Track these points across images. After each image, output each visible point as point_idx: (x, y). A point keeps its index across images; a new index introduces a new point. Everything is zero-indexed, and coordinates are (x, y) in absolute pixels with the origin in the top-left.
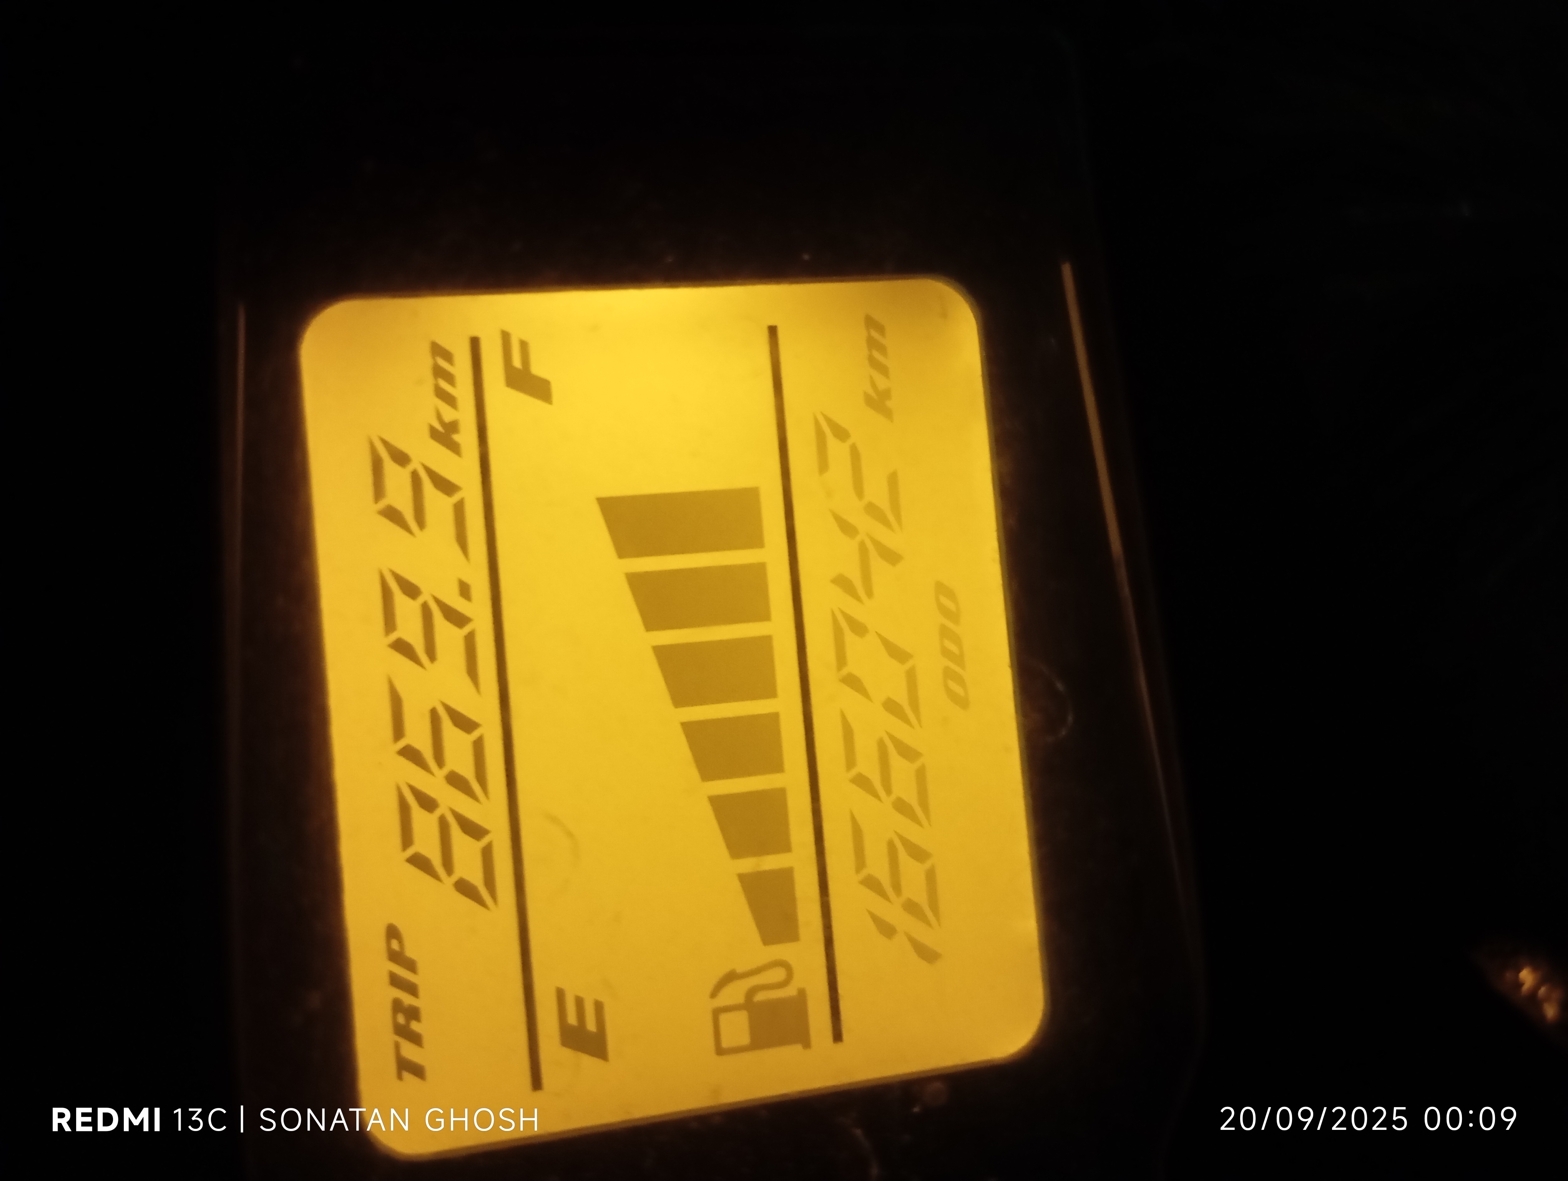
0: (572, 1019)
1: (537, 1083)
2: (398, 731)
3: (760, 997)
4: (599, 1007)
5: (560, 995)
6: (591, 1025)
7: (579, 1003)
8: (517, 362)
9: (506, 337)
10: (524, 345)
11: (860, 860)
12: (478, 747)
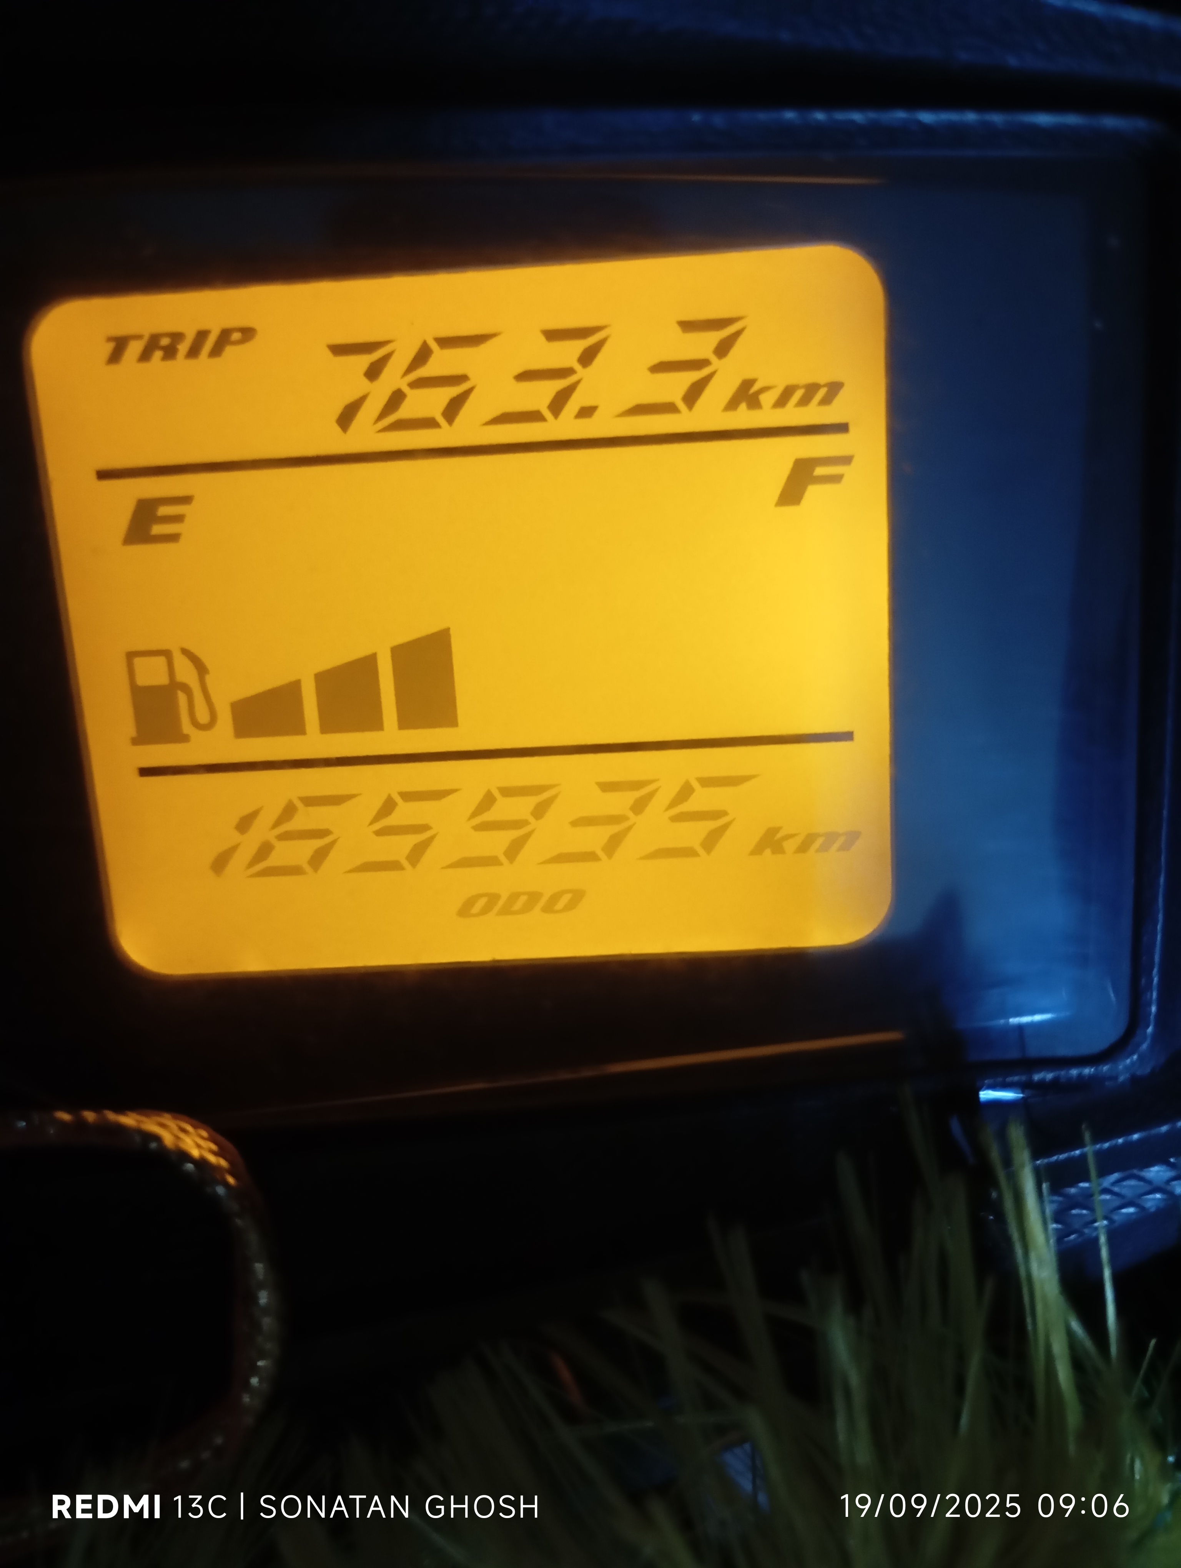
0: (163, 511)
1: (104, 475)
2: (446, 342)
3: (182, 698)
4: (173, 538)
5: (186, 500)
6: (157, 529)
7: (178, 519)
8: (820, 471)
9: (847, 460)
10: (836, 479)
11: (310, 801)
12: (429, 423)
